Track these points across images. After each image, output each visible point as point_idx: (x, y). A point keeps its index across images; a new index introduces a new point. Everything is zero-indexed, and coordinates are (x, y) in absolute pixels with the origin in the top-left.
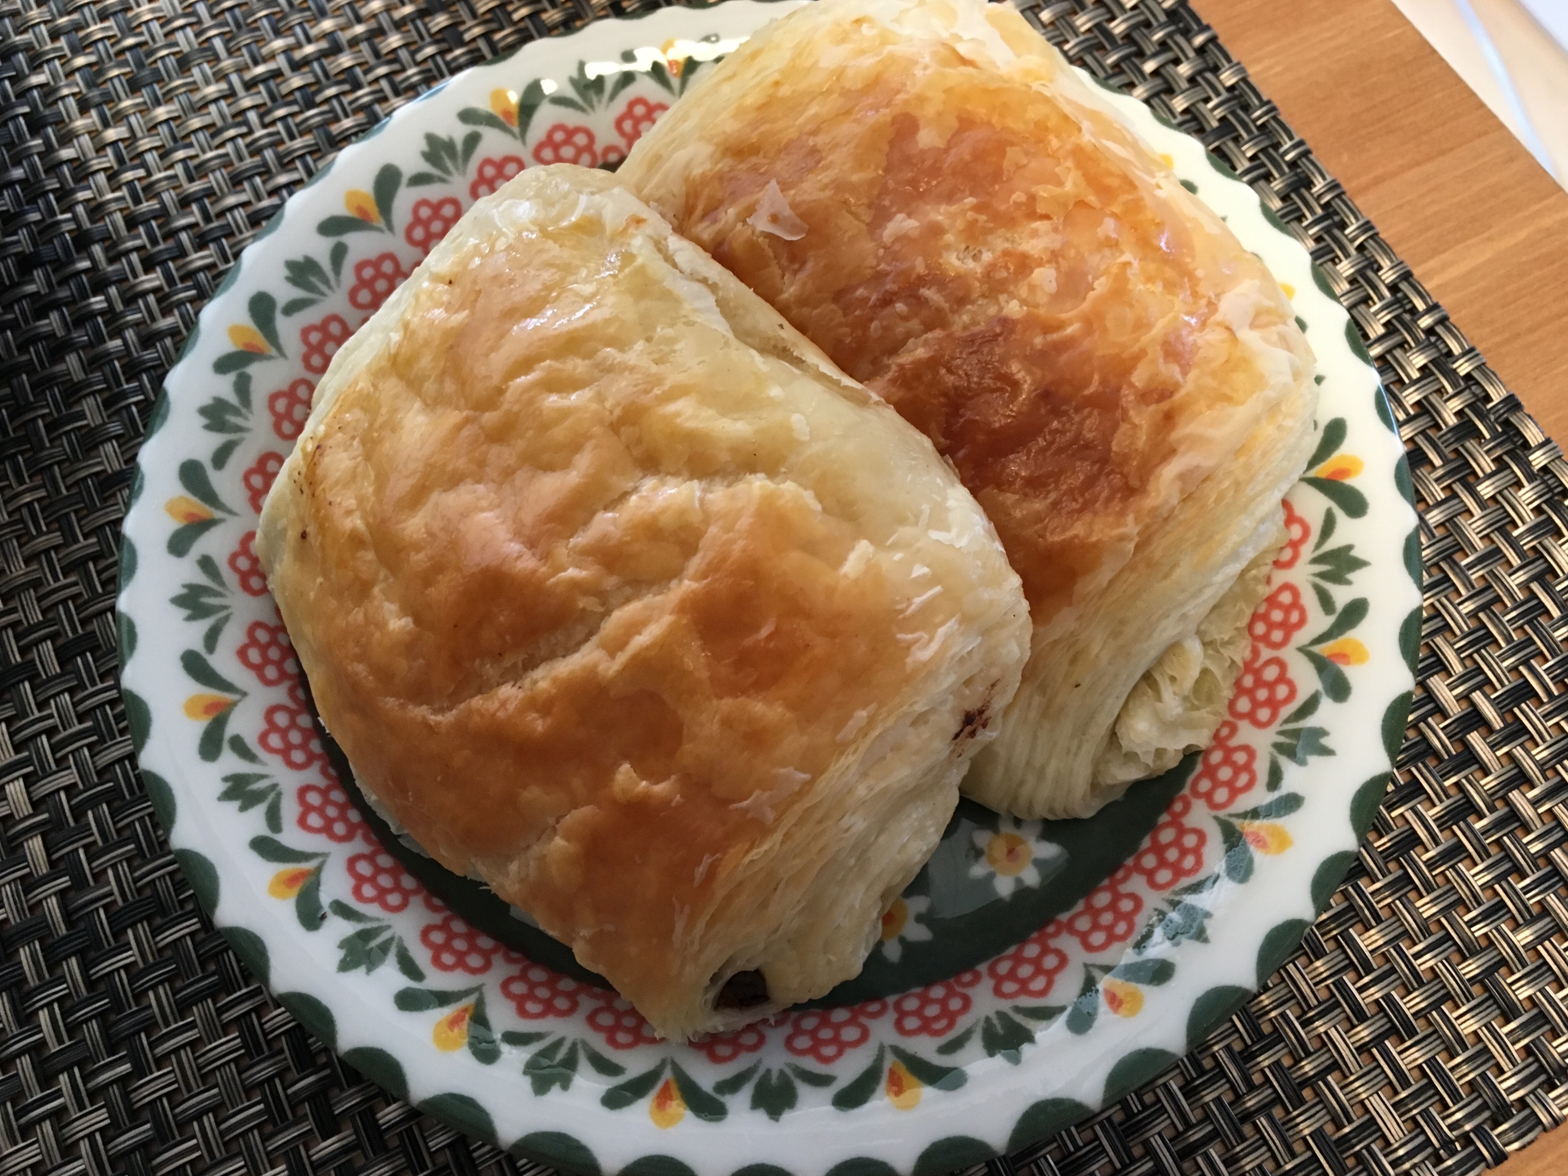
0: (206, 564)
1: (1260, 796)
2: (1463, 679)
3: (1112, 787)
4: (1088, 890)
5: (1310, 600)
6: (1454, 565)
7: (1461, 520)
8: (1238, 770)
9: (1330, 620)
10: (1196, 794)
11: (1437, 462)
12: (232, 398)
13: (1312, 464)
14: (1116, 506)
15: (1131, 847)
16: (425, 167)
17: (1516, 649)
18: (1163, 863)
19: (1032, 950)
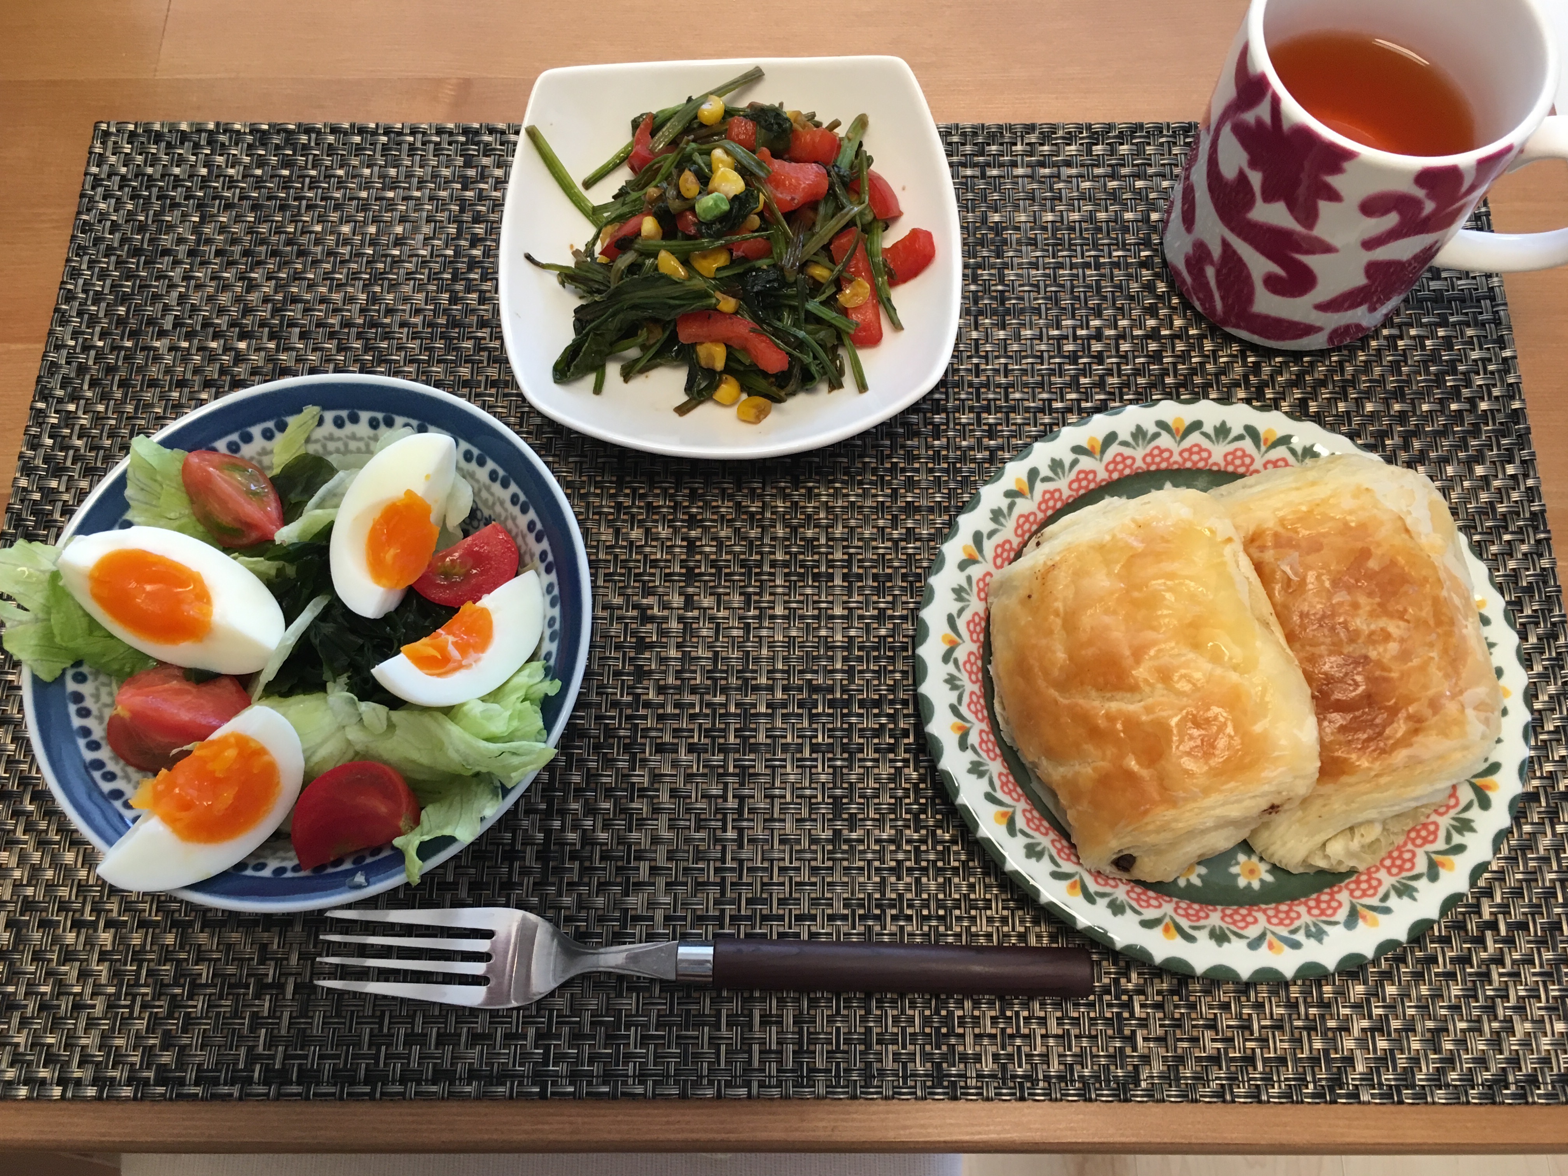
0: (969, 579)
1: (1374, 901)
2: (1498, 906)
3: (1311, 866)
4: (1279, 901)
5: (1442, 834)
6: (1524, 855)
7: (1539, 836)
8: (1370, 887)
9: (1446, 847)
10: (1347, 887)
11: (1544, 804)
12: (1005, 510)
13: (1475, 776)
14: (1375, 754)
15: (1306, 895)
16: (1130, 439)
17: (1531, 906)
18: (1318, 906)
19: (1244, 911)
